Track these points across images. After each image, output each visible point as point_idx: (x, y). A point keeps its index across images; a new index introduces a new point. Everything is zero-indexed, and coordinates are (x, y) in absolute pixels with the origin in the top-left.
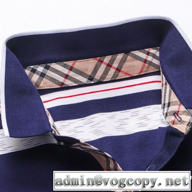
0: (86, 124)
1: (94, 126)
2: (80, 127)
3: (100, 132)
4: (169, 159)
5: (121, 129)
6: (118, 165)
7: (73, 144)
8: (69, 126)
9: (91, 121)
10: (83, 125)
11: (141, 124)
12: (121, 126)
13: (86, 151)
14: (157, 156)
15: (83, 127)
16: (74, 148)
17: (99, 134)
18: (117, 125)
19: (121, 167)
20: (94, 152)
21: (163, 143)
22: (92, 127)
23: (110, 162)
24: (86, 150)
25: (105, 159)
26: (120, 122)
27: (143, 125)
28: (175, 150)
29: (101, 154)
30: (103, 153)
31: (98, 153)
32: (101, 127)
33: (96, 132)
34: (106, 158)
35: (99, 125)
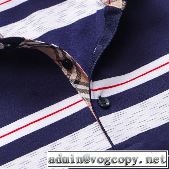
0: (28, 24)
1: (36, 24)
2: (23, 29)
3: (43, 28)
4: (112, 36)
5: (62, 21)
6: (66, 52)
7: (19, 44)
8: (12, 30)
9: (32, 20)
10: (26, 26)
11: (79, 12)
12: (62, 18)
13: (33, 48)
14: (101, 36)
15: (26, 28)
16: (22, 47)
17: (42, 30)
18: (58, 18)
19: (69, 54)
20: (41, 46)
21: (104, 24)
22: (34, 25)
23: (58, 52)
24: (33, 46)
25: (52, 50)
26: (60, 15)
27: (82, 13)
28: (117, 27)
29: (48, 47)
30: (49, 44)
31: (45, 47)
32: (42, 23)
33: (39, 29)
34: (54, 50)
35: (40, 22)
